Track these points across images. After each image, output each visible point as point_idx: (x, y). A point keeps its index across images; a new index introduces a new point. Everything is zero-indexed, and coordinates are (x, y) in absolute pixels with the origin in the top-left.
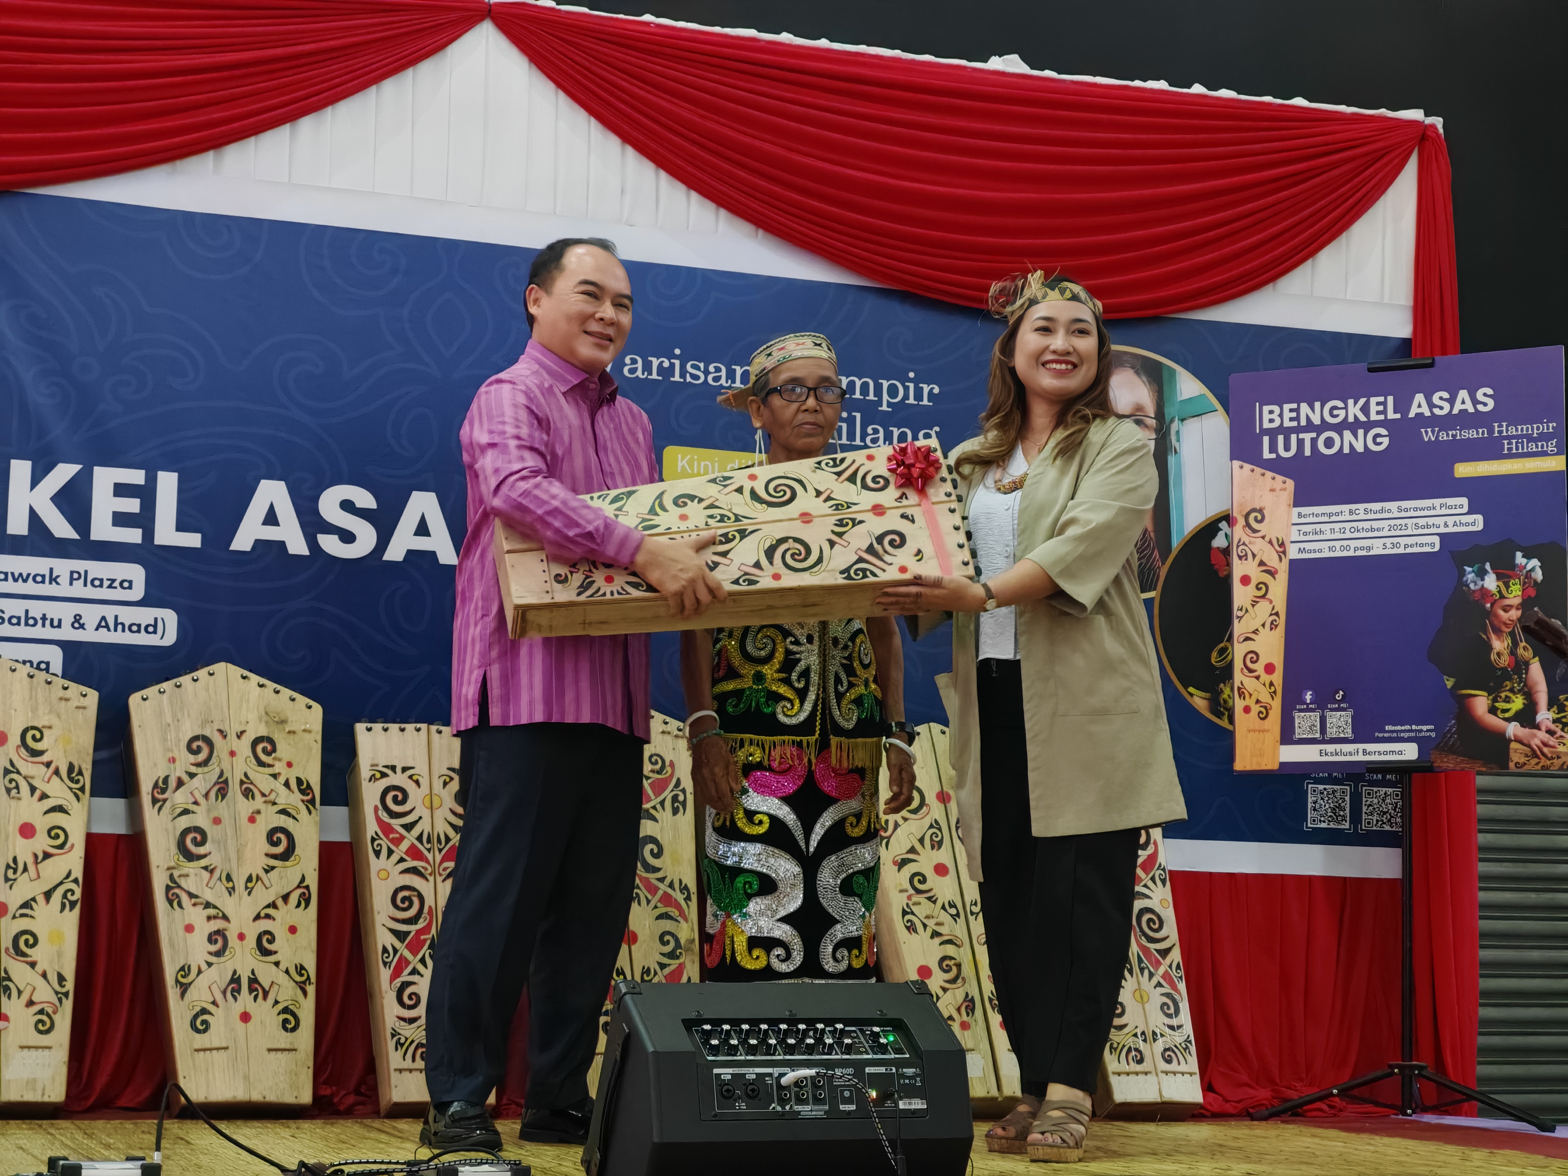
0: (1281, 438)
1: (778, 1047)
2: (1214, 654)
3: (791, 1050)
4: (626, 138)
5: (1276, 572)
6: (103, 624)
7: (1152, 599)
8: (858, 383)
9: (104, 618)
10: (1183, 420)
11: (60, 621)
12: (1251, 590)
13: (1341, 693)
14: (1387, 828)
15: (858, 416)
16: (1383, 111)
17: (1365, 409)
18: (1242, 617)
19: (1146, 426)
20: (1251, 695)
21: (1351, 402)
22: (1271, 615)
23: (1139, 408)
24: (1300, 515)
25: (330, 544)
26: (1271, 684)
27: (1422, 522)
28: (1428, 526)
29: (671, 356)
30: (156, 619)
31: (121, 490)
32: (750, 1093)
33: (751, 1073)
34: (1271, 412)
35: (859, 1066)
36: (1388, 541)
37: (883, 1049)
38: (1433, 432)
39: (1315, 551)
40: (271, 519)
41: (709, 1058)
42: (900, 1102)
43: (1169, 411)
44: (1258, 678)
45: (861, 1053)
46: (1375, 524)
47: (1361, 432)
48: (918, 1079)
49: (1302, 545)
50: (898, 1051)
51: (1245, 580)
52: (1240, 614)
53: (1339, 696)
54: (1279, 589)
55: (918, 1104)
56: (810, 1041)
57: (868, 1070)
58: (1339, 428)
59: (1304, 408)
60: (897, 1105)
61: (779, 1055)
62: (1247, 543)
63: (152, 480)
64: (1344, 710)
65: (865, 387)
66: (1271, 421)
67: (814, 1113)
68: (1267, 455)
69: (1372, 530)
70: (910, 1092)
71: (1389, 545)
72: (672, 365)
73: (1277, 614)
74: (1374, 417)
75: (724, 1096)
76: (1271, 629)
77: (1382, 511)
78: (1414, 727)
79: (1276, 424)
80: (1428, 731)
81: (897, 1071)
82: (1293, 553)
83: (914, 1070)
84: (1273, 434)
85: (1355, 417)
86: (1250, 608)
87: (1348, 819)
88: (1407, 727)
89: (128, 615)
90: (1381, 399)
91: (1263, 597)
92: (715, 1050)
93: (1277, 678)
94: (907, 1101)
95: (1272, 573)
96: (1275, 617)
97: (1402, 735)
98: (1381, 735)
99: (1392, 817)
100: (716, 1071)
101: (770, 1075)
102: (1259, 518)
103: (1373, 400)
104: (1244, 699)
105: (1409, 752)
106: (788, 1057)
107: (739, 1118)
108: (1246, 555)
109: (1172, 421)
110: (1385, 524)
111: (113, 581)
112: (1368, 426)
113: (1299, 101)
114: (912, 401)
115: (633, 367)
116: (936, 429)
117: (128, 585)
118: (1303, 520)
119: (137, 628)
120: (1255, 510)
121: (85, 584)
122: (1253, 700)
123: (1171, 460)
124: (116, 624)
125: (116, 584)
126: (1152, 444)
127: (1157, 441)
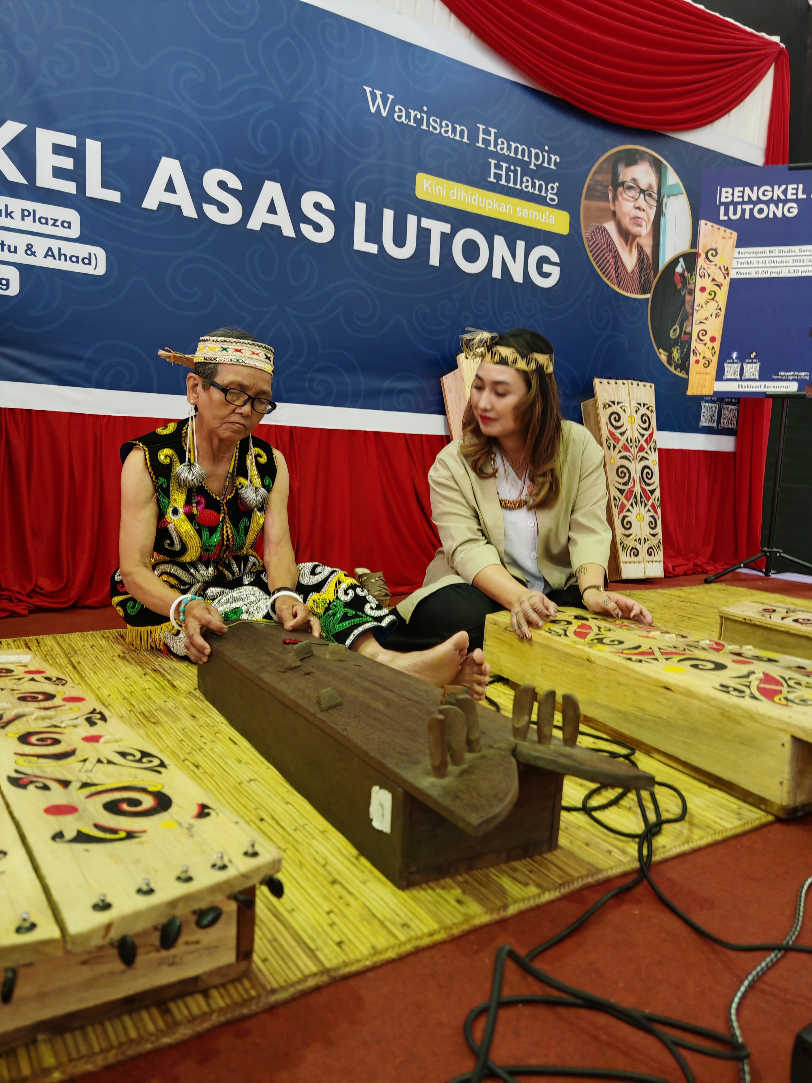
0: (731, 208)
5: (722, 285)
6: (49, 253)
8: (520, 148)
9: (50, 249)
10: (668, 197)
11: (15, 247)
12: (706, 295)
14: (730, 426)
15: (519, 169)
20: (700, 354)
21: (776, 187)
22: (716, 309)
24: (739, 253)
25: (211, 211)
26: (713, 348)
29: (421, 111)
30: (90, 254)
31: (58, 149)
34: (727, 192)
36: (791, 269)
39: (746, 274)
40: (170, 188)
44: (705, 344)
46: (784, 259)
47: (781, 205)
49: (738, 270)
51: (703, 289)
52: (698, 308)
53: (753, 356)
54: (722, 295)
58: (767, 203)
59: (747, 190)
62: (706, 268)
63: (82, 145)
65: (523, 151)
66: (727, 197)
68: (722, 217)
69: (783, 262)
71: (792, 271)
72: (422, 117)
73: (720, 309)
74: (790, 196)
76: (716, 317)
77: (790, 251)
78: (797, 373)
79: (730, 199)
80: (805, 375)
82: (733, 275)
84: (727, 205)
85: (778, 196)
86: (704, 305)
87: (716, 421)
88: (793, 373)
90: (795, 186)
91: (713, 299)
93: (717, 345)
95: (719, 286)
96: (719, 311)
97: (789, 377)
98: (775, 377)
99: (732, 420)
102: (714, 254)
103: (790, 187)
104: (696, 356)
105: (792, 387)
108: (704, 275)
110: (790, 259)
111: (56, 221)
112: (785, 202)
114: (545, 165)
115: (400, 115)
116: (557, 184)
117: (67, 225)
118: (740, 256)
119: (76, 259)
120: (712, 249)
121: (34, 221)
122: (702, 356)
123: (662, 219)
124: (60, 255)
125: (58, 223)
126: (655, 208)
127: (657, 207)
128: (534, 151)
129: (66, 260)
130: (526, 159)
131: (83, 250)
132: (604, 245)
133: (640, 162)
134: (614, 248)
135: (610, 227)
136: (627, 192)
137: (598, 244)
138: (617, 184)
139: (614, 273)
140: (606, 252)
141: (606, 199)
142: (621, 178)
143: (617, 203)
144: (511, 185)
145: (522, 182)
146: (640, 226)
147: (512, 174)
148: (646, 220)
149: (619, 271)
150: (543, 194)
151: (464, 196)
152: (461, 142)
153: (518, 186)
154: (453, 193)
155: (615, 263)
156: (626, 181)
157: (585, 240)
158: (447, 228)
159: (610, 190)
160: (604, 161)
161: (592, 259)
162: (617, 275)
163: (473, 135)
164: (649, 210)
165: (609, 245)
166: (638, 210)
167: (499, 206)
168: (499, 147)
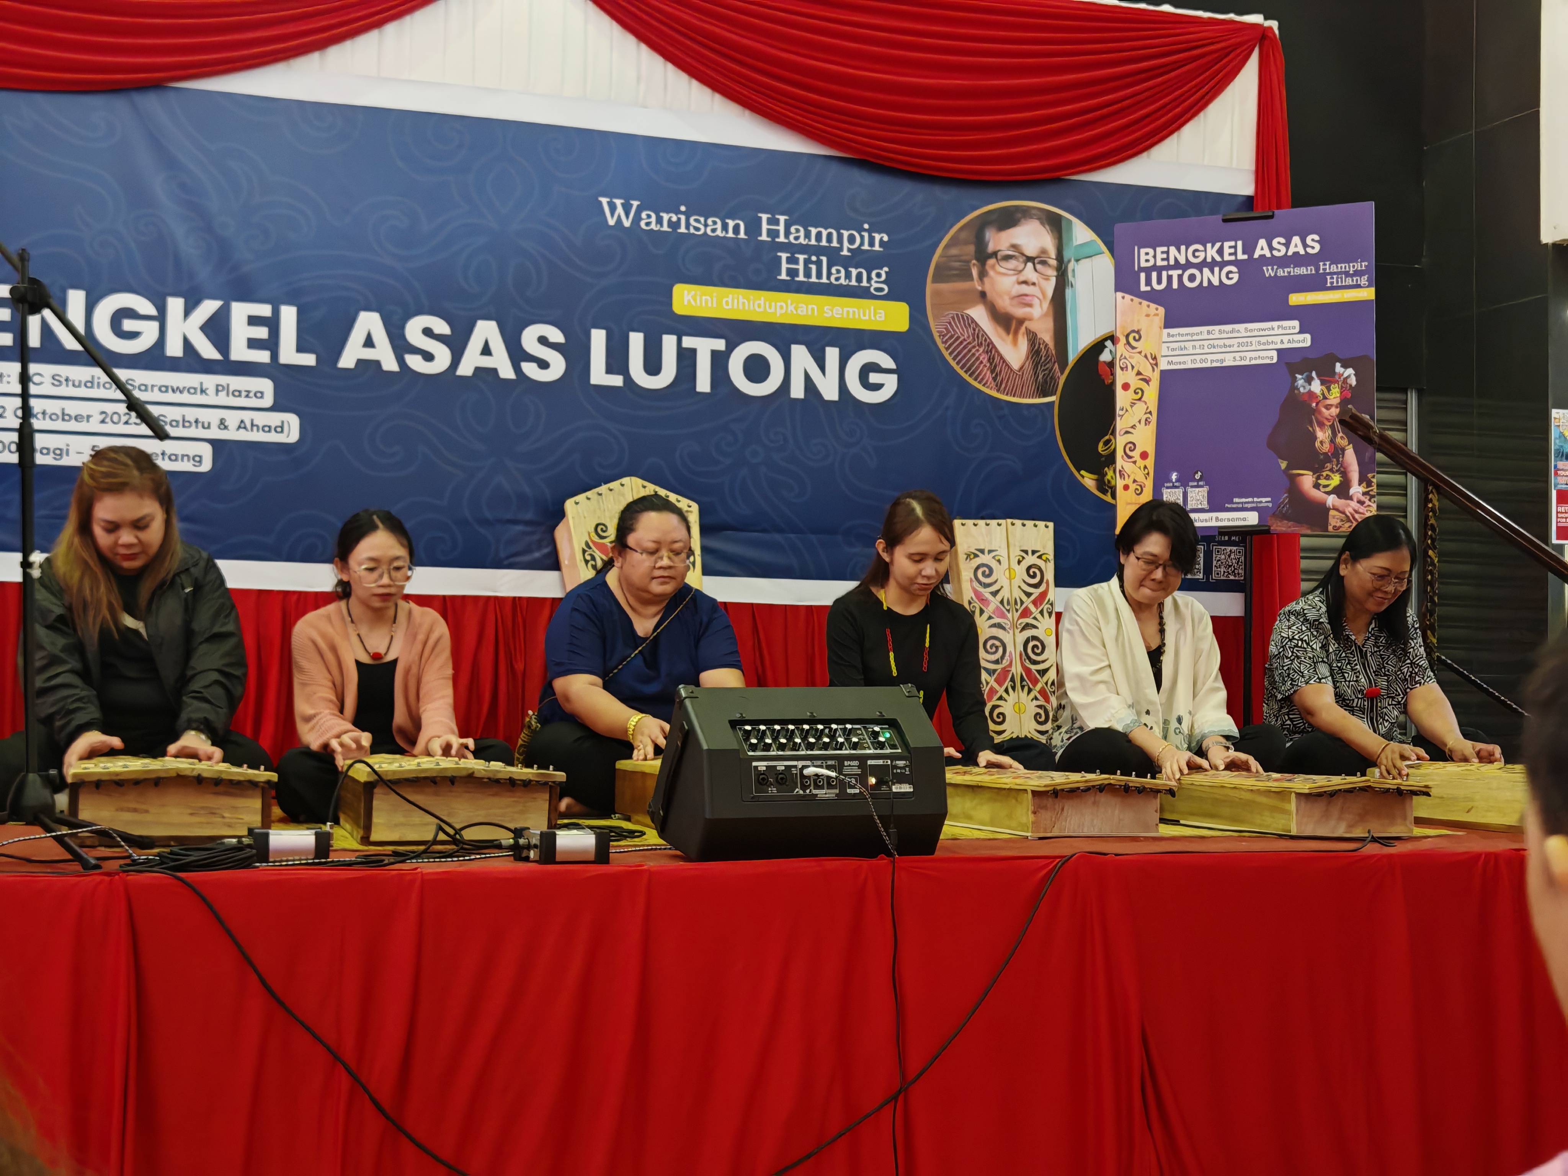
0: (1154, 275)
1: (802, 744)
2: (1101, 445)
3: (810, 747)
4: (641, 37)
5: (1150, 380)
6: (242, 425)
7: (1054, 402)
8: (825, 233)
9: (242, 421)
10: (1077, 260)
11: (209, 424)
12: (1130, 394)
13: (1199, 473)
14: (1232, 577)
15: (824, 259)
16: (1232, 16)
17: (1220, 252)
18: (1122, 416)
19: (1049, 266)
20: (1129, 476)
21: (1209, 245)
22: (1146, 413)
23: (1044, 251)
24: (1169, 335)
25: (415, 362)
26: (1145, 467)
27: (1263, 340)
28: (1268, 343)
29: (678, 212)
30: (283, 422)
31: (253, 321)
32: (780, 781)
33: (781, 766)
34: (1147, 254)
35: (863, 759)
36: (1237, 355)
37: (881, 745)
38: (1272, 269)
40: (369, 343)
41: (751, 753)
42: (893, 787)
43: (1067, 254)
44: (1135, 462)
45: (865, 748)
46: (1227, 342)
47: (1217, 269)
48: (907, 769)
49: (1170, 359)
50: (893, 747)
51: (1126, 387)
52: (1121, 413)
53: (1198, 476)
54: (1152, 393)
55: (907, 788)
56: (826, 740)
57: (870, 762)
58: (1200, 266)
59: (1173, 250)
60: (891, 789)
61: (803, 750)
62: (1127, 357)
63: (276, 312)
64: (1202, 487)
65: (829, 236)
66: (1147, 261)
67: (827, 796)
68: (1144, 288)
69: (1225, 346)
70: (901, 779)
71: (1238, 358)
72: (679, 219)
73: (1150, 413)
74: (1227, 258)
75: (760, 784)
76: (1146, 424)
77: (1232, 331)
78: (1256, 499)
79: (1151, 263)
80: (1266, 502)
81: (892, 762)
82: (1164, 365)
83: (905, 762)
84: (1148, 271)
85: (1213, 258)
86: (1129, 408)
87: (1202, 571)
88: (1250, 500)
89: (262, 419)
90: (1232, 243)
91: (1140, 399)
92: (753, 747)
93: (1150, 462)
94: (898, 786)
95: (1147, 381)
96: (1149, 415)
97: (1246, 505)
98: (1229, 506)
99: (1235, 569)
100: (754, 764)
101: (795, 767)
102: (1137, 337)
103: (1227, 245)
104: (1124, 479)
105: (1252, 519)
106: (809, 752)
107: (772, 799)
108: (1127, 367)
109: (1069, 261)
110: (1235, 341)
111: (249, 392)
112: (1223, 264)
113: (1167, 8)
114: (866, 247)
115: (649, 221)
116: (886, 269)
117: (260, 395)
118: (1171, 339)
119: (267, 429)
120: (1133, 331)
121: (228, 395)
122: (1131, 480)
123: (1068, 292)
124: (252, 425)
125: (251, 394)
126: (1053, 280)
127: (1057, 277)
128: (846, 234)
129: (258, 430)
130: (835, 244)
131: (275, 418)
132: (969, 337)
133: (1023, 220)
134: (986, 340)
135: (979, 314)
136: (1003, 264)
137: (958, 338)
138: (983, 256)
139: (989, 372)
140: (974, 347)
141: (970, 277)
142: (991, 248)
143: (986, 280)
144: (814, 279)
145: (829, 274)
146: (1030, 305)
147: (814, 267)
148: (1041, 296)
149: (998, 369)
150: (865, 283)
151: (743, 303)
152: (736, 240)
153: (824, 280)
154: (727, 302)
155: (989, 360)
156: (999, 251)
157: (936, 335)
158: (720, 344)
159: (974, 265)
160: (962, 229)
161: (949, 359)
162: (994, 375)
163: (754, 228)
164: (1043, 283)
165: (978, 337)
166: (1024, 286)
167: (796, 308)
168: (792, 238)
